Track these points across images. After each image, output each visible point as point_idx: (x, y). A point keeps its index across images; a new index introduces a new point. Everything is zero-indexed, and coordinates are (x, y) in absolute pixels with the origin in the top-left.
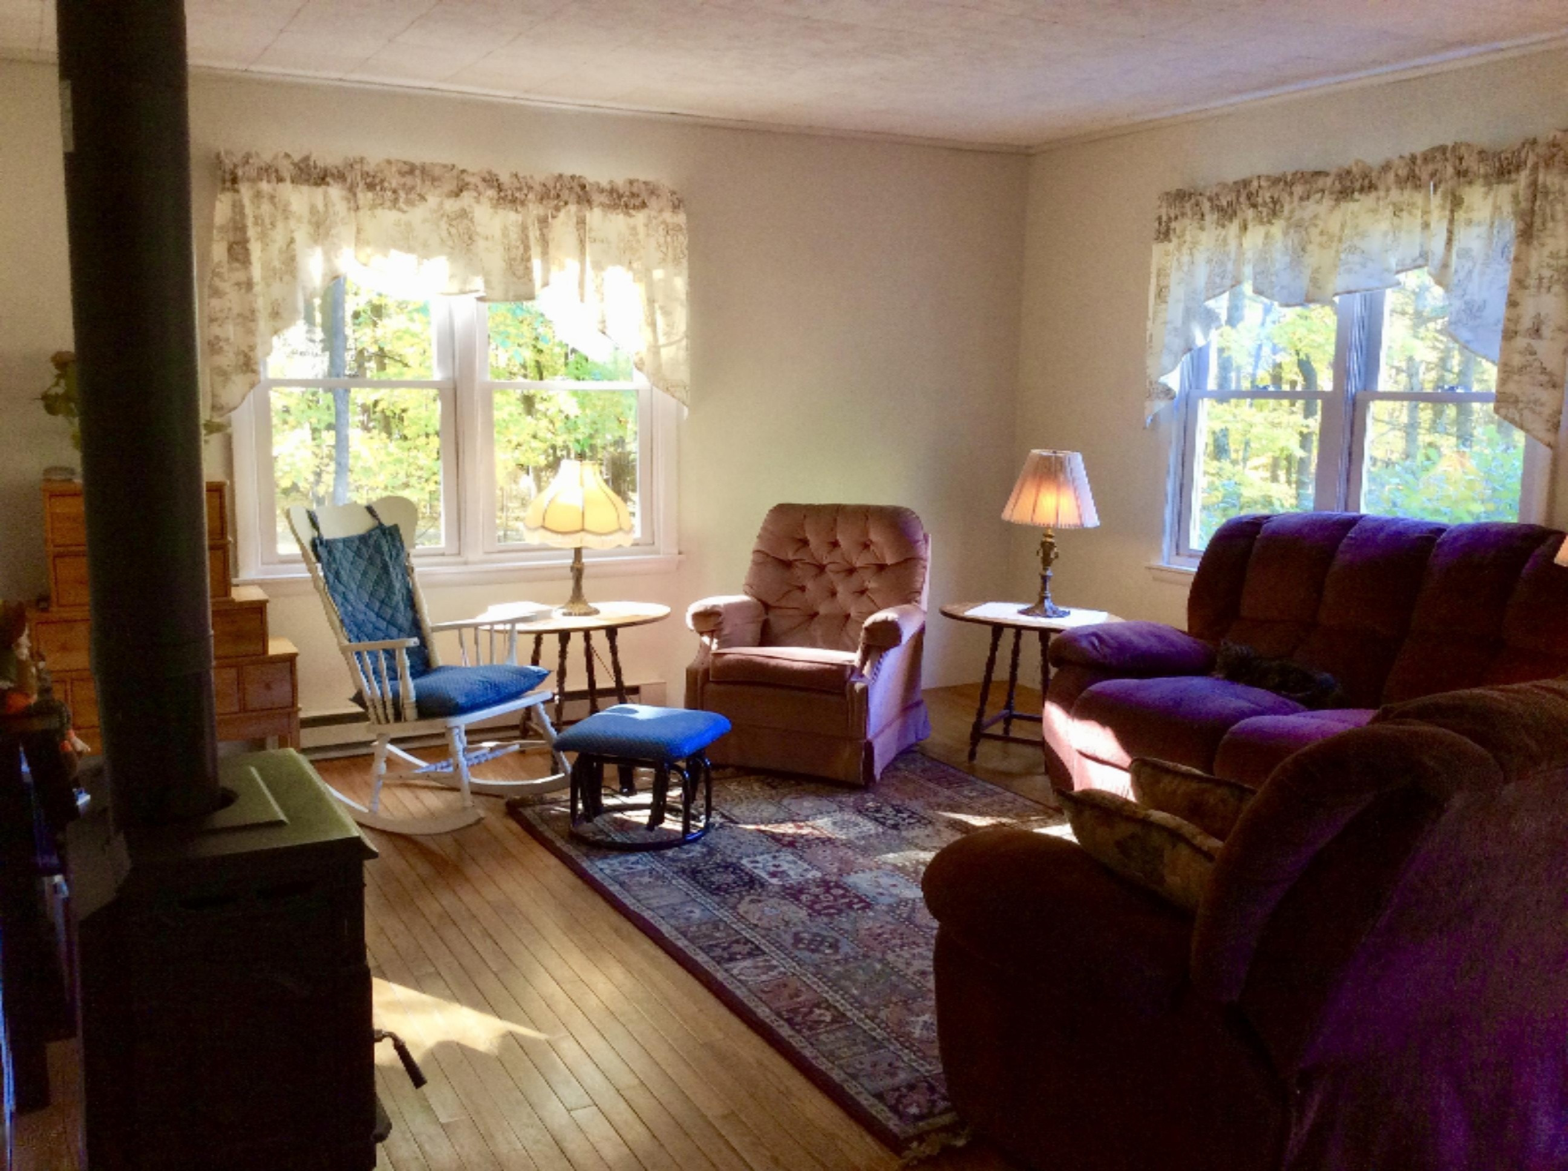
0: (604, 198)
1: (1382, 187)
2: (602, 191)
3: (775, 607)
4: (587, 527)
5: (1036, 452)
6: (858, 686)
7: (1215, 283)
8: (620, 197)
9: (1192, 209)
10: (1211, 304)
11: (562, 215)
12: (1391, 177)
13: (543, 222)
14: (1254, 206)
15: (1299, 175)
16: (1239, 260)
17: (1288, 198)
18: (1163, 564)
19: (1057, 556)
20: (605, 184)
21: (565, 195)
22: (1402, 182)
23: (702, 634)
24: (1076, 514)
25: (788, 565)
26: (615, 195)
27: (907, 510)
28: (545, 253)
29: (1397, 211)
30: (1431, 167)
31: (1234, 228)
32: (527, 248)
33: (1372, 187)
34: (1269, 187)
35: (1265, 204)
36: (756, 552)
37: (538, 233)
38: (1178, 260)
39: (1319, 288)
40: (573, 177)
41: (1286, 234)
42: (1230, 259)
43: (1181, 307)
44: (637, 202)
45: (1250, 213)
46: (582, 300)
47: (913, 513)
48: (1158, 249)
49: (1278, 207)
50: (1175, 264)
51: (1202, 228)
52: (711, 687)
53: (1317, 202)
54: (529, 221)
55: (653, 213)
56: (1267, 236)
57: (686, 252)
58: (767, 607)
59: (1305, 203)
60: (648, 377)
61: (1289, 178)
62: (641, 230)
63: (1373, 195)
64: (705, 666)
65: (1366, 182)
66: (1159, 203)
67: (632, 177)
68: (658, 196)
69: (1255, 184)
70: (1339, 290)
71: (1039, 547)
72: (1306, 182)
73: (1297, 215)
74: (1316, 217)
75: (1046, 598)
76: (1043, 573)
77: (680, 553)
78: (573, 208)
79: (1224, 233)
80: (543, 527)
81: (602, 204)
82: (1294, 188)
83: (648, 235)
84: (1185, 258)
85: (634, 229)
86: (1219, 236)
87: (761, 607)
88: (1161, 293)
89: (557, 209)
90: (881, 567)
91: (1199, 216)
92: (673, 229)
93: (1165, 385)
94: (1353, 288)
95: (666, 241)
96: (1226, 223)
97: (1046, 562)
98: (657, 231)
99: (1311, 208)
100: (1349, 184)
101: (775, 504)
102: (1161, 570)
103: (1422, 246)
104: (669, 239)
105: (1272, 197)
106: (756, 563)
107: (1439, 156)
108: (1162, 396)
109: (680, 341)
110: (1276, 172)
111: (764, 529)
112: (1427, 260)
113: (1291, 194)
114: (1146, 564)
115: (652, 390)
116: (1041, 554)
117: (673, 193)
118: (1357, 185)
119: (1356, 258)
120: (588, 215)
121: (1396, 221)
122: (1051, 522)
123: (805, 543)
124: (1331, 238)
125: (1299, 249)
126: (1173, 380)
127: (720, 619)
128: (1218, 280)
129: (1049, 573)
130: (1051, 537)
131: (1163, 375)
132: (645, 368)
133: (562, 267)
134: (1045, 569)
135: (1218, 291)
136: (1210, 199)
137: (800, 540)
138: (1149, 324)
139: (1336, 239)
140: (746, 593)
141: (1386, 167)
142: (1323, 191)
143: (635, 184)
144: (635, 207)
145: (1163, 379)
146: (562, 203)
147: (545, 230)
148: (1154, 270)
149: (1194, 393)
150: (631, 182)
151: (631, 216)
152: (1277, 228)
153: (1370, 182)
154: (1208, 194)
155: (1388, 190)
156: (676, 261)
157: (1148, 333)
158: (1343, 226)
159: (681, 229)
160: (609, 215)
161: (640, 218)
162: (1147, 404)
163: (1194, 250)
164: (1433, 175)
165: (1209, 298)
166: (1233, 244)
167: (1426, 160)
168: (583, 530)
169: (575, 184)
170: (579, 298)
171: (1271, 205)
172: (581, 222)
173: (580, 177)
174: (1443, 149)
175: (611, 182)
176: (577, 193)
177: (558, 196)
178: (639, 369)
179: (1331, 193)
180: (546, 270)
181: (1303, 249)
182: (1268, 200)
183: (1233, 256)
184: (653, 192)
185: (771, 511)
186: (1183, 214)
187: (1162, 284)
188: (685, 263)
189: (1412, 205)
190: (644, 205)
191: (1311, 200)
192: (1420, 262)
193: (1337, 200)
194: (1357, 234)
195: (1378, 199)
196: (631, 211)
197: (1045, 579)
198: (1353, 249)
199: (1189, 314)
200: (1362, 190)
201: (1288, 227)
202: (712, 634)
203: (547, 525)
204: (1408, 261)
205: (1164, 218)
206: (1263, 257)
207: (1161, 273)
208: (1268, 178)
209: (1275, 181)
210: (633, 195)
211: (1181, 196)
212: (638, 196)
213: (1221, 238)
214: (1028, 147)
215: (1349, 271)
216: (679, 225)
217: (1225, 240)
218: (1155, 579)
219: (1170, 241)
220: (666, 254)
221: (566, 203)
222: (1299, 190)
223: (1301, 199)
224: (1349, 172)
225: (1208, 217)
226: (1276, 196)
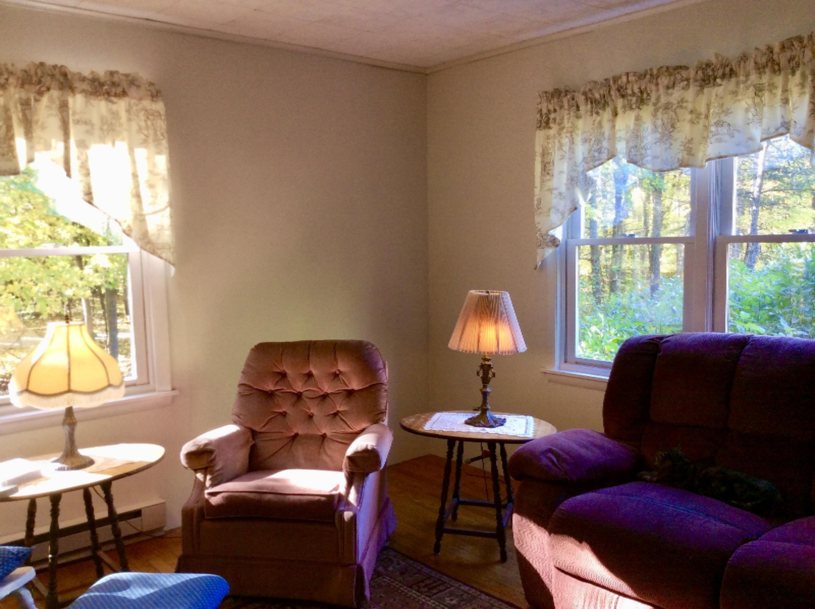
0: (85, 86)
1: (741, 72)
2: (83, 79)
3: (261, 433)
4: (73, 387)
5: (473, 292)
6: (347, 515)
7: (594, 157)
8: (102, 85)
9: (569, 101)
10: (590, 173)
11: (45, 100)
12: (751, 64)
13: (26, 104)
14: (623, 96)
15: (664, 69)
16: (613, 138)
17: (653, 87)
18: (555, 369)
19: (494, 375)
20: (86, 73)
21: (47, 81)
22: (760, 69)
23: (196, 471)
24: (512, 343)
25: (270, 395)
26: (96, 84)
27: (368, 344)
28: (28, 134)
29: (759, 90)
30: (788, 54)
31: (607, 115)
32: (9, 128)
33: (732, 73)
34: (636, 81)
35: (634, 94)
36: (241, 385)
37: (20, 115)
38: (559, 142)
39: (692, 155)
40: (55, 67)
41: (655, 115)
42: (605, 138)
43: (564, 178)
44: (119, 90)
45: (620, 103)
46: (69, 175)
47: (373, 346)
48: (540, 135)
49: (645, 95)
50: (557, 144)
51: (578, 117)
52: (207, 525)
53: (683, 89)
54: (12, 105)
55: (133, 101)
56: (638, 118)
57: (166, 135)
58: (254, 434)
59: (670, 91)
60: (136, 242)
61: (655, 72)
62: (123, 115)
63: (733, 80)
64: (200, 504)
65: (727, 70)
66: (539, 100)
67: (113, 69)
68: (138, 87)
69: (624, 79)
70: (712, 156)
71: (478, 369)
72: (670, 75)
73: (663, 100)
74: (682, 101)
75: (487, 409)
76: (484, 390)
77: (173, 389)
78: (55, 93)
79: (598, 119)
80: (27, 390)
81: (83, 91)
82: (659, 81)
83: (129, 120)
84: (566, 141)
85: (115, 115)
86: (595, 121)
87: (249, 434)
88: (546, 168)
89: (40, 93)
90: (350, 393)
91: (575, 108)
92: (152, 115)
93: (553, 236)
94: (723, 154)
95: (147, 125)
96: (601, 111)
97: (486, 381)
98: (138, 116)
99: (676, 94)
100: (711, 73)
101: (256, 344)
102: (554, 374)
103: (783, 117)
104: (149, 123)
105: (640, 88)
106: (242, 395)
107: (796, 44)
108: (550, 244)
109: (163, 210)
110: (641, 69)
111: (248, 365)
112: (788, 130)
113: (657, 84)
114: (542, 370)
115: (141, 252)
116: (481, 374)
117: (151, 84)
118: (720, 72)
119: (724, 130)
120: (71, 100)
121: (757, 100)
122: (494, 349)
123: (283, 375)
124: (698, 116)
125: (669, 126)
126: (558, 233)
127: (213, 456)
128: (596, 154)
129: (488, 390)
130: (488, 360)
131: (552, 229)
132: (133, 234)
133: (48, 147)
134: (485, 387)
135: (597, 163)
136: (585, 93)
137: (279, 373)
138: (537, 191)
139: (703, 116)
140: (235, 423)
141: (744, 58)
142: (688, 80)
143: (115, 75)
144: (116, 95)
145: (551, 232)
146: (43, 89)
147: (27, 112)
148: (538, 149)
149: (571, 241)
150: (112, 73)
151: (111, 102)
152: (646, 112)
153: (731, 70)
154: (582, 89)
155: (747, 75)
156: (157, 141)
157: (536, 198)
158: (708, 106)
159: (160, 115)
160: (92, 101)
161: (121, 105)
162: (539, 251)
163: (574, 134)
164: (790, 60)
165: (590, 169)
166: (606, 126)
167: (783, 48)
168: (69, 391)
169: (57, 72)
170: (65, 173)
171: (639, 94)
172: (64, 106)
173: (62, 66)
174: (800, 39)
175: (92, 73)
176: (58, 80)
177: (40, 82)
178: (128, 235)
179: (696, 80)
180: (31, 148)
181: (673, 126)
182: (636, 90)
183: (607, 134)
184: (133, 82)
185: (253, 349)
186: (561, 107)
187: (546, 160)
188: (165, 143)
189: (772, 86)
190: (124, 93)
191: (676, 88)
192: (782, 130)
193: (702, 87)
194: (723, 112)
195: (738, 83)
196: (113, 99)
197: (485, 394)
198: (719, 124)
199: (572, 181)
200: (723, 76)
201: (656, 110)
202: (205, 470)
203: (31, 388)
204: (772, 130)
205: (545, 111)
206: (636, 135)
207: (545, 153)
208: (635, 74)
209: (641, 77)
210: (113, 84)
211: (557, 94)
212: (119, 85)
213: (596, 122)
214: (426, 68)
215: (720, 141)
216: (158, 112)
217: (600, 124)
218: (550, 381)
219: (550, 128)
220: (147, 136)
221: (48, 89)
222: (664, 81)
223: (668, 88)
224: (708, 65)
225: (582, 108)
226: (643, 87)
